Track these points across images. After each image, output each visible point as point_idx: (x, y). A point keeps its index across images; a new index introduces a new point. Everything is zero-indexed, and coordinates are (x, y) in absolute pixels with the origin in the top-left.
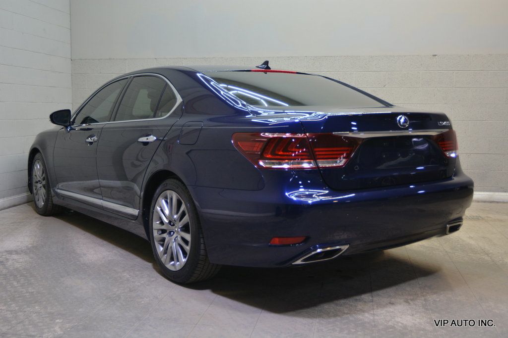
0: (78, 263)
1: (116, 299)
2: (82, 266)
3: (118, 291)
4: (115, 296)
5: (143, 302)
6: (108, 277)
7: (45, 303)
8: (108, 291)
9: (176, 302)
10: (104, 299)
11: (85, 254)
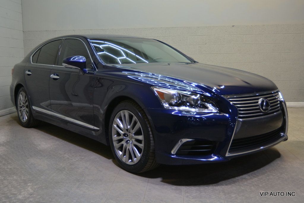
0: (36, 150)
1: (62, 170)
2: (39, 151)
3: (63, 165)
4: (62, 168)
5: (79, 171)
6: (56, 157)
7: (19, 174)
8: (57, 165)
9: (99, 170)
10: (56, 170)
11: (39, 145)
